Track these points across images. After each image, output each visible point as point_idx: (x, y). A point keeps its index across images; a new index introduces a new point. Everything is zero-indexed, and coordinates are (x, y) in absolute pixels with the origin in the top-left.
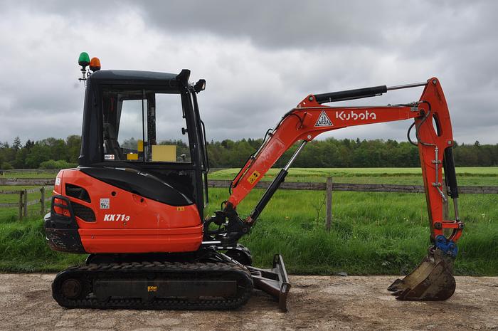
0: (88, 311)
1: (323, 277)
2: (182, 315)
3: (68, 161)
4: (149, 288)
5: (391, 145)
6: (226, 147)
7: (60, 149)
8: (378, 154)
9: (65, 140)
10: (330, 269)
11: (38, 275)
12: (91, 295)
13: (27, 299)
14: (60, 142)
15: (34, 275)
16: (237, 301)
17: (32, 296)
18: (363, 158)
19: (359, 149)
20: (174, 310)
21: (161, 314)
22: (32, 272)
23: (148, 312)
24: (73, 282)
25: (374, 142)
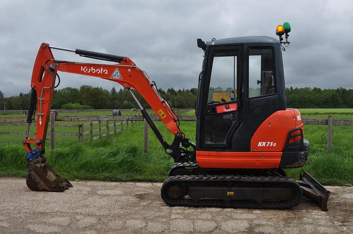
0: (187, 208)
1: (336, 187)
2: (254, 212)
3: (81, 104)
4: (228, 193)
5: (316, 91)
6: (194, 93)
7: (75, 95)
8: (306, 98)
9: (79, 89)
10: (338, 181)
11: (133, 183)
12: (187, 197)
13: (138, 199)
14: (75, 90)
15: (130, 183)
16: (290, 203)
17: (141, 197)
18: (295, 101)
19: (293, 95)
20: (246, 208)
21: (239, 211)
22: (127, 181)
23: (229, 210)
24: (176, 188)
25: (304, 89)
